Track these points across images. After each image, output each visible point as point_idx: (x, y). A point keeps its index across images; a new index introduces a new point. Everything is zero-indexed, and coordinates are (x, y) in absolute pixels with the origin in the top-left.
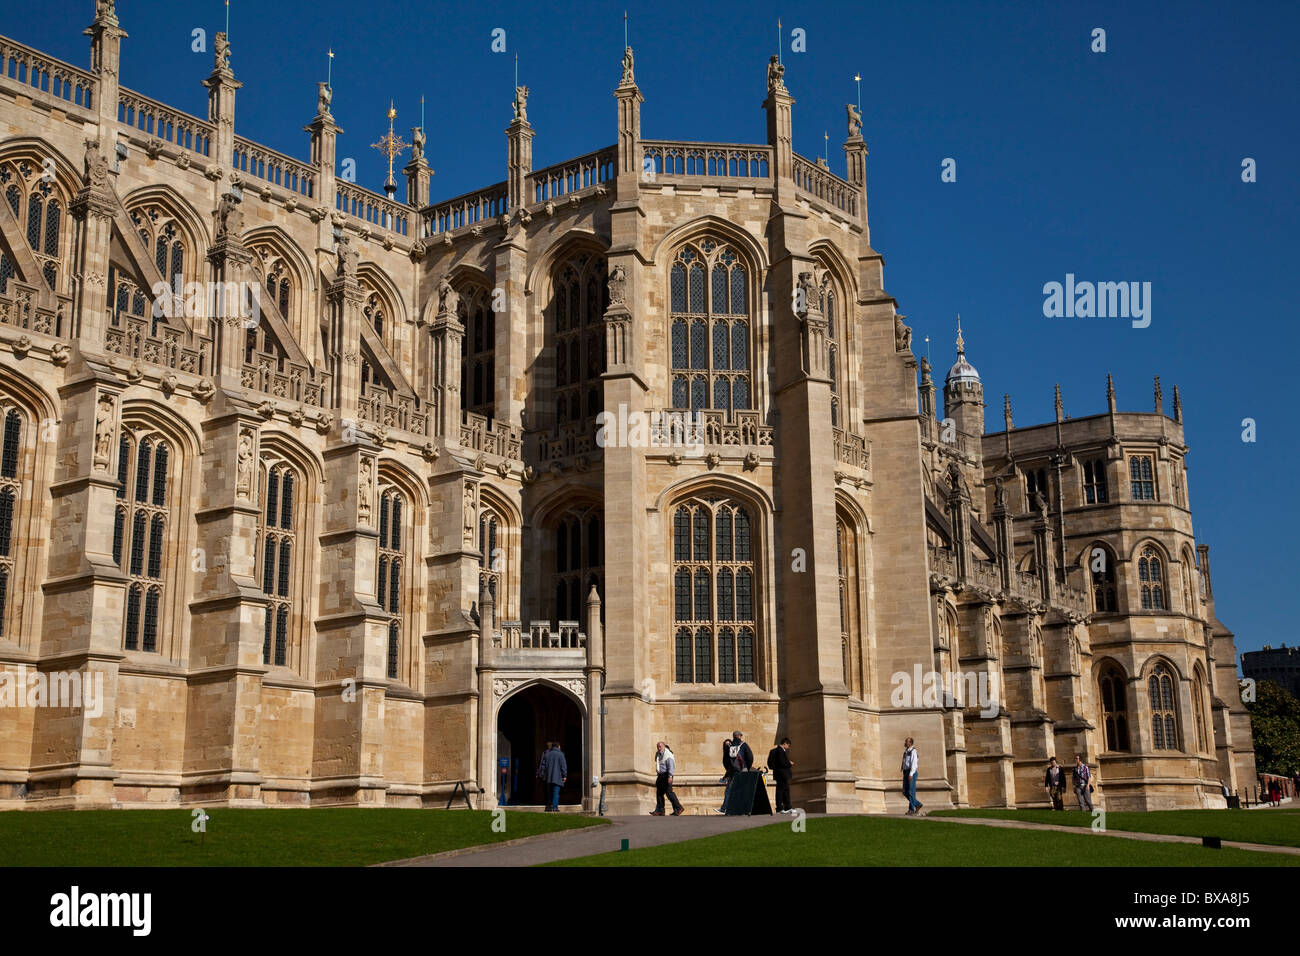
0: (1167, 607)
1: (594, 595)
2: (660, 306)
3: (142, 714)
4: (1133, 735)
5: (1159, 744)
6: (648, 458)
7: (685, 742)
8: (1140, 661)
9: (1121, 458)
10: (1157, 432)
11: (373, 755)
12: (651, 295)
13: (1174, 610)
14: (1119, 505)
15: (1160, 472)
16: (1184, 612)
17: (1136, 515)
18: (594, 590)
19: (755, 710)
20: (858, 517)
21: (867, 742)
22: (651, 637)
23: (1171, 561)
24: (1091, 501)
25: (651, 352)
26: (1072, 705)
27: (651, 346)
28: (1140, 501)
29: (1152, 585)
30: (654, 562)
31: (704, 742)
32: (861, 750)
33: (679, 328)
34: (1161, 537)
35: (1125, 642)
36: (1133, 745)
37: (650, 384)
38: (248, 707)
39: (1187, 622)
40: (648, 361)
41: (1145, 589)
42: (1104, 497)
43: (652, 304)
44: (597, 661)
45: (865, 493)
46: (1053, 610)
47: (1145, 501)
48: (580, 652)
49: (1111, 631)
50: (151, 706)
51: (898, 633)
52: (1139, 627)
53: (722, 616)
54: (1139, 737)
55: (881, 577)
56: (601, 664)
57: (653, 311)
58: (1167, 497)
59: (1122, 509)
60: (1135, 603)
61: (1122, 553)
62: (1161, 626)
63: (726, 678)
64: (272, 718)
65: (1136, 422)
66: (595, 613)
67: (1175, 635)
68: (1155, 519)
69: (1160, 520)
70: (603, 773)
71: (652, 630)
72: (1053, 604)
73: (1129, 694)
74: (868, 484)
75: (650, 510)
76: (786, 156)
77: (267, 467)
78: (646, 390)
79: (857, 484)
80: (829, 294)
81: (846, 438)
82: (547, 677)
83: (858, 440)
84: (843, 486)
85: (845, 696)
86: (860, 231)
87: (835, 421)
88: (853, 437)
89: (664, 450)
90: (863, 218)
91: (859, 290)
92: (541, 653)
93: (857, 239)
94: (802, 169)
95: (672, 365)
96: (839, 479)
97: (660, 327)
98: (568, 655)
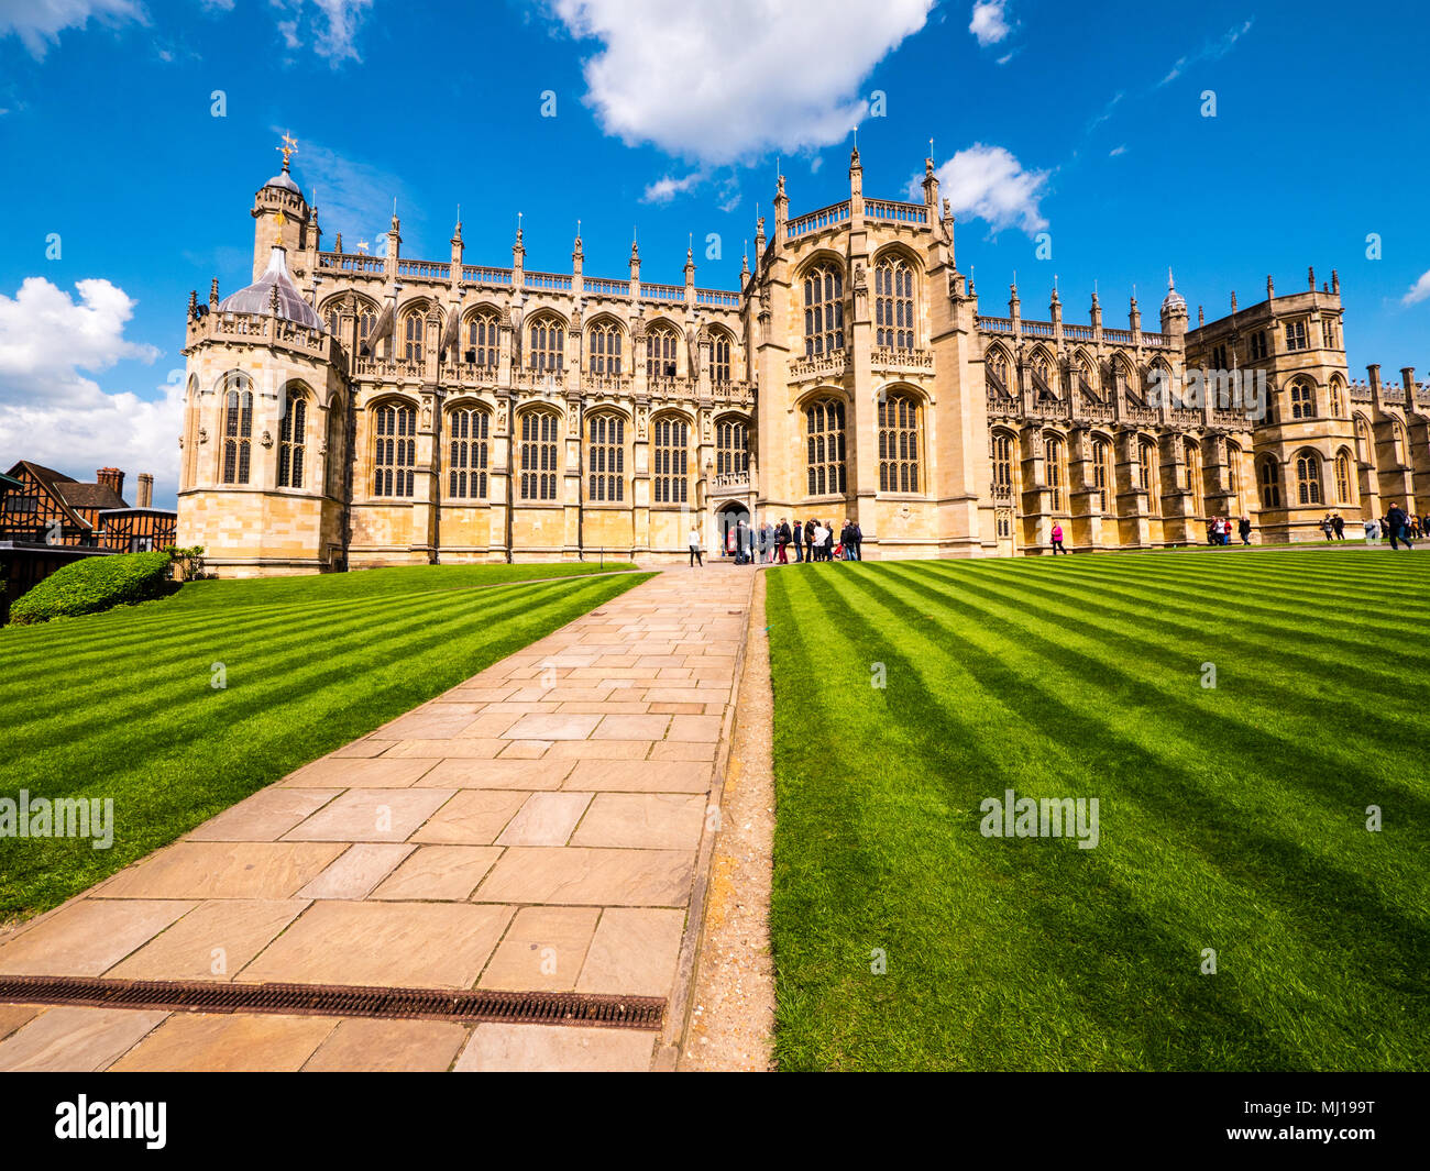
0: (1315, 415)
2: (796, 305)
4: (1282, 497)
5: (1304, 499)
6: (789, 385)
8: (1289, 451)
9: (1277, 327)
10: (1310, 304)
12: (791, 301)
13: (1320, 417)
14: (1275, 357)
15: (1310, 330)
16: (1331, 417)
17: (1289, 361)
18: (752, 455)
20: (923, 395)
22: (791, 474)
23: (1319, 386)
24: (1256, 357)
25: (791, 331)
26: (1219, 483)
27: (791, 327)
28: (1293, 351)
29: (1302, 403)
30: (792, 437)
33: (809, 312)
34: (1309, 372)
35: (1278, 442)
36: (1282, 502)
39: (1332, 423)
40: (789, 335)
41: (1296, 408)
42: (1264, 353)
43: (791, 305)
44: (754, 487)
45: (929, 381)
46: (1209, 429)
47: (1298, 350)
48: (747, 485)
49: (1267, 436)
52: (1287, 432)
53: (830, 460)
54: (1286, 498)
56: (756, 490)
57: (791, 309)
58: (1317, 344)
59: (1277, 359)
60: (1287, 415)
61: (1276, 387)
62: (1308, 429)
63: (833, 490)
65: (1291, 301)
66: (752, 466)
67: (1320, 433)
68: (1305, 361)
69: (1311, 360)
71: (792, 471)
72: (1209, 425)
73: (1279, 473)
75: (790, 412)
76: (858, 201)
77: (607, 419)
78: (788, 350)
79: (921, 377)
80: (907, 272)
81: (910, 352)
82: (734, 498)
83: (921, 351)
84: (907, 380)
85: (875, 496)
86: (929, 231)
87: (910, 344)
88: (917, 351)
89: (795, 380)
90: (932, 223)
91: (928, 266)
92: (732, 487)
93: (926, 236)
94: (875, 206)
95: (805, 335)
96: (902, 376)
97: (796, 316)
98: (742, 487)
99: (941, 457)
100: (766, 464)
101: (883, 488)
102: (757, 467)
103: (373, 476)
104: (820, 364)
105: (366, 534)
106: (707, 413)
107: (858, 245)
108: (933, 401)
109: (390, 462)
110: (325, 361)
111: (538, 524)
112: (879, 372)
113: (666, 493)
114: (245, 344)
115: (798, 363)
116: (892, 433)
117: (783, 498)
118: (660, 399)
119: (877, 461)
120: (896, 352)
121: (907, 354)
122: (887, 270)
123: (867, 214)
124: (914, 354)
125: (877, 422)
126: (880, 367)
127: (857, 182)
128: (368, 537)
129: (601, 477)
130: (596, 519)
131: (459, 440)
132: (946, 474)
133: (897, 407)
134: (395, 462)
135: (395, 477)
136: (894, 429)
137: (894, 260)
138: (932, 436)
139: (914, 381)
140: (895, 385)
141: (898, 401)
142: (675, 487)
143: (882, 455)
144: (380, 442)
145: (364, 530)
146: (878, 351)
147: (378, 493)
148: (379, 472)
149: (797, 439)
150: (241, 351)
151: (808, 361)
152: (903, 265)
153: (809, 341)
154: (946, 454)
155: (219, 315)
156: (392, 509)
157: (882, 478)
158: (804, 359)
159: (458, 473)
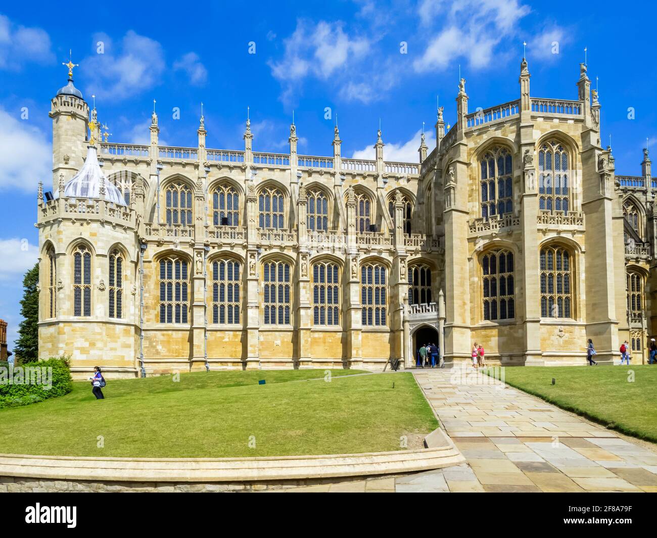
1: (441, 293)
2: (474, 179)
3: (282, 342)
6: (469, 240)
7: (483, 342)
11: (357, 351)
12: (470, 175)
18: (441, 291)
19: (510, 328)
20: (575, 246)
21: (576, 337)
22: (471, 305)
25: (470, 198)
27: (471, 196)
30: (471, 277)
31: (490, 341)
32: (572, 341)
33: (484, 185)
37: (470, 211)
38: (306, 339)
40: (469, 202)
43: (470, 179)
44: (443, 315)
45: (581, 235)
48: (436, 313)
50: (286, 340)
51: (595, 292)
53: (501, 295)
55: (588, 270)
56: (444, 317)
57: (471, 182)
63: (503, 317)
64: (330, 341)
66: (441, 299)
70: (445, 354)
71: (472, 302)
74: (582, 232)
75: (469, 259)
76: (526, 101)
77: (326, 265)
78: (467, 213)
79: (573, 233)
80: (564, 153)
81: (566, 215)
82: (426, 323)
83: (575, 214)
84: (563, 235)
85: (538, 321)
86: (582, 121)
87: (566, 208)
88: (571, 213)
89: (474, 235)
90: (585, 114)
91: (581, 147)
92: (424, 314)
93: (580, 125)
94: (540, 103)
95: (481, 201)
96: (559, 232)
97: (474, 187)
98: (433, 314)
99: (588, 292)
100: (452, 297)
101: (544, 314)
102: (445, 301)
103: (159, 309)
104: (494, 224)
105: (157, 350)
106: (403, 260)
107: (526, 135)
108: (583, 250)
109: (170, 299)
110: (133, 229)
111: (278, 342)
112: (542, 230)
113: (370, 319)
114: (85, 220)
115: (476, 223)
116: (551, 274)
117: (464, 322)
118: (366, 249)
119: (539, 296)
120: (555, 215)
121: (563, 216)
122: (548, 152)
123: (533, 110)
124: (569, 216)
125: (539, 267)
126: (543, 226)
127: (525, 87)
128: (158, 353)
129: (322, 307)
130: (320, 338)
131: (219, 282)
132: (594, 305)
133: (555, 256)
134: (174, 298)
135: (174, 309)
136: (552, 272)
137: (553, 144)
138: (582, 276)
139: (569, 236)
140: (553, 239)
141: (556, 251)
142: (377, 315)
143: (543, 291)
144: (163, 284)
145: (155, 347)
146: (541, 214)
147: (163, 321)
148: (163, 306)
149: (476, 279)
150: (82, 225)
151: (484, 222)
152: (560, 148)
153: (484, 207)
154: (593, 290)
155: (66, 200)
156: (174, 333)
157: (542, 308)
158: (480, 220)
159: (219, 306)
